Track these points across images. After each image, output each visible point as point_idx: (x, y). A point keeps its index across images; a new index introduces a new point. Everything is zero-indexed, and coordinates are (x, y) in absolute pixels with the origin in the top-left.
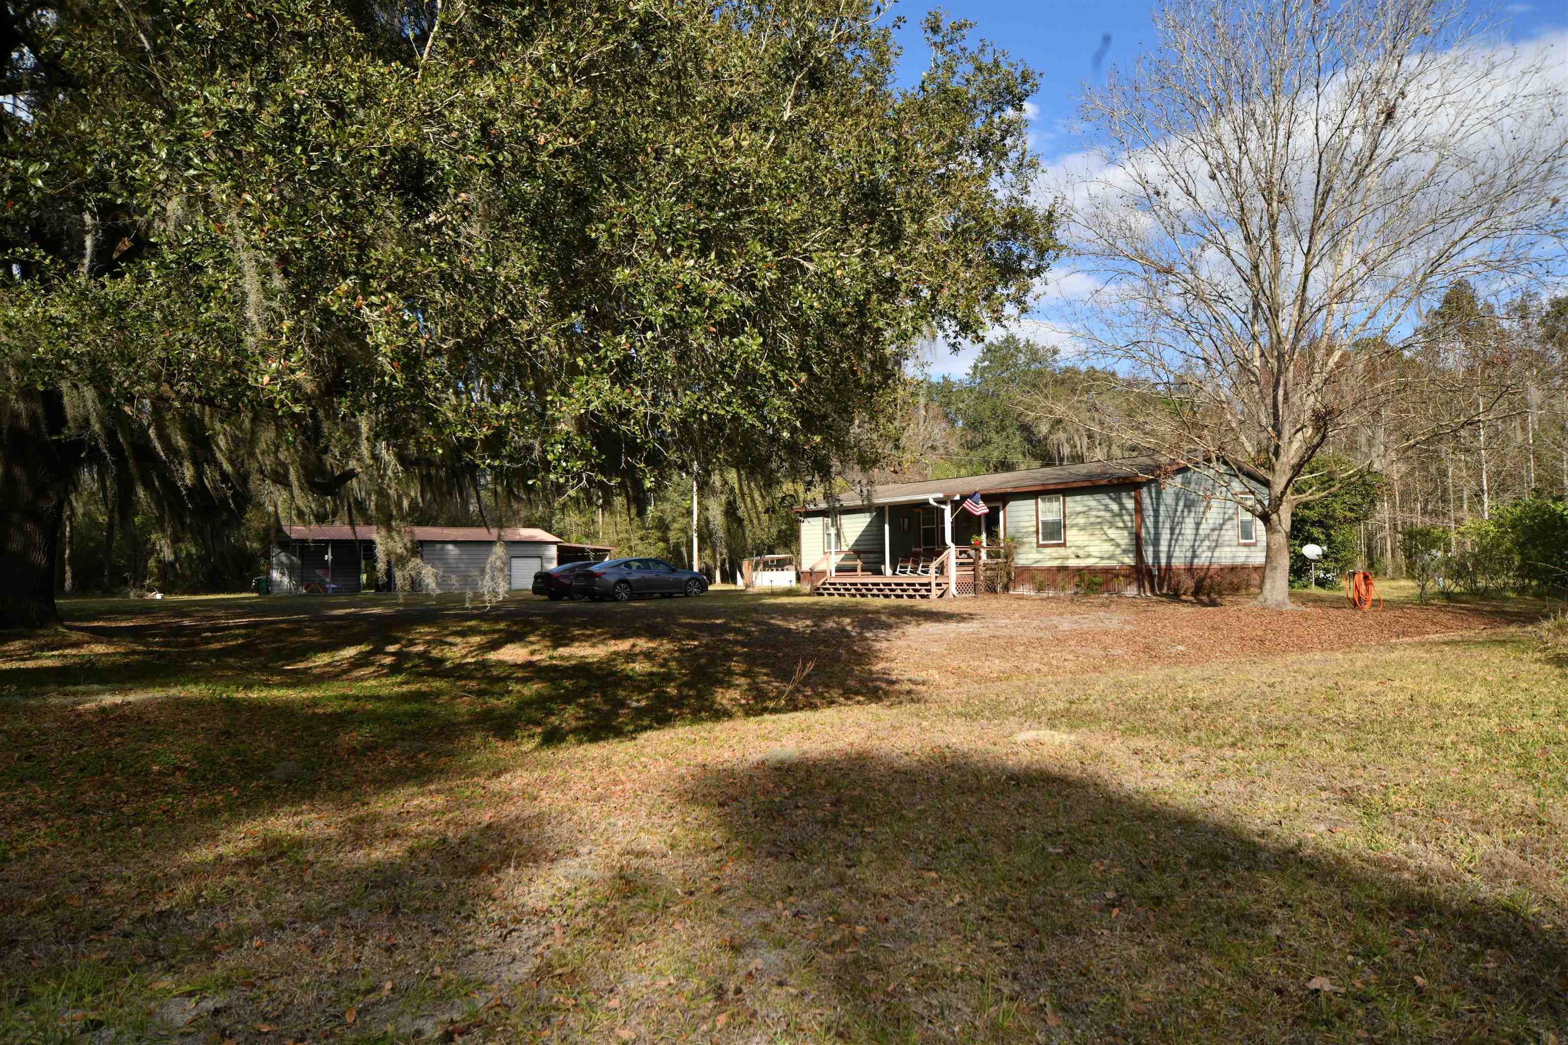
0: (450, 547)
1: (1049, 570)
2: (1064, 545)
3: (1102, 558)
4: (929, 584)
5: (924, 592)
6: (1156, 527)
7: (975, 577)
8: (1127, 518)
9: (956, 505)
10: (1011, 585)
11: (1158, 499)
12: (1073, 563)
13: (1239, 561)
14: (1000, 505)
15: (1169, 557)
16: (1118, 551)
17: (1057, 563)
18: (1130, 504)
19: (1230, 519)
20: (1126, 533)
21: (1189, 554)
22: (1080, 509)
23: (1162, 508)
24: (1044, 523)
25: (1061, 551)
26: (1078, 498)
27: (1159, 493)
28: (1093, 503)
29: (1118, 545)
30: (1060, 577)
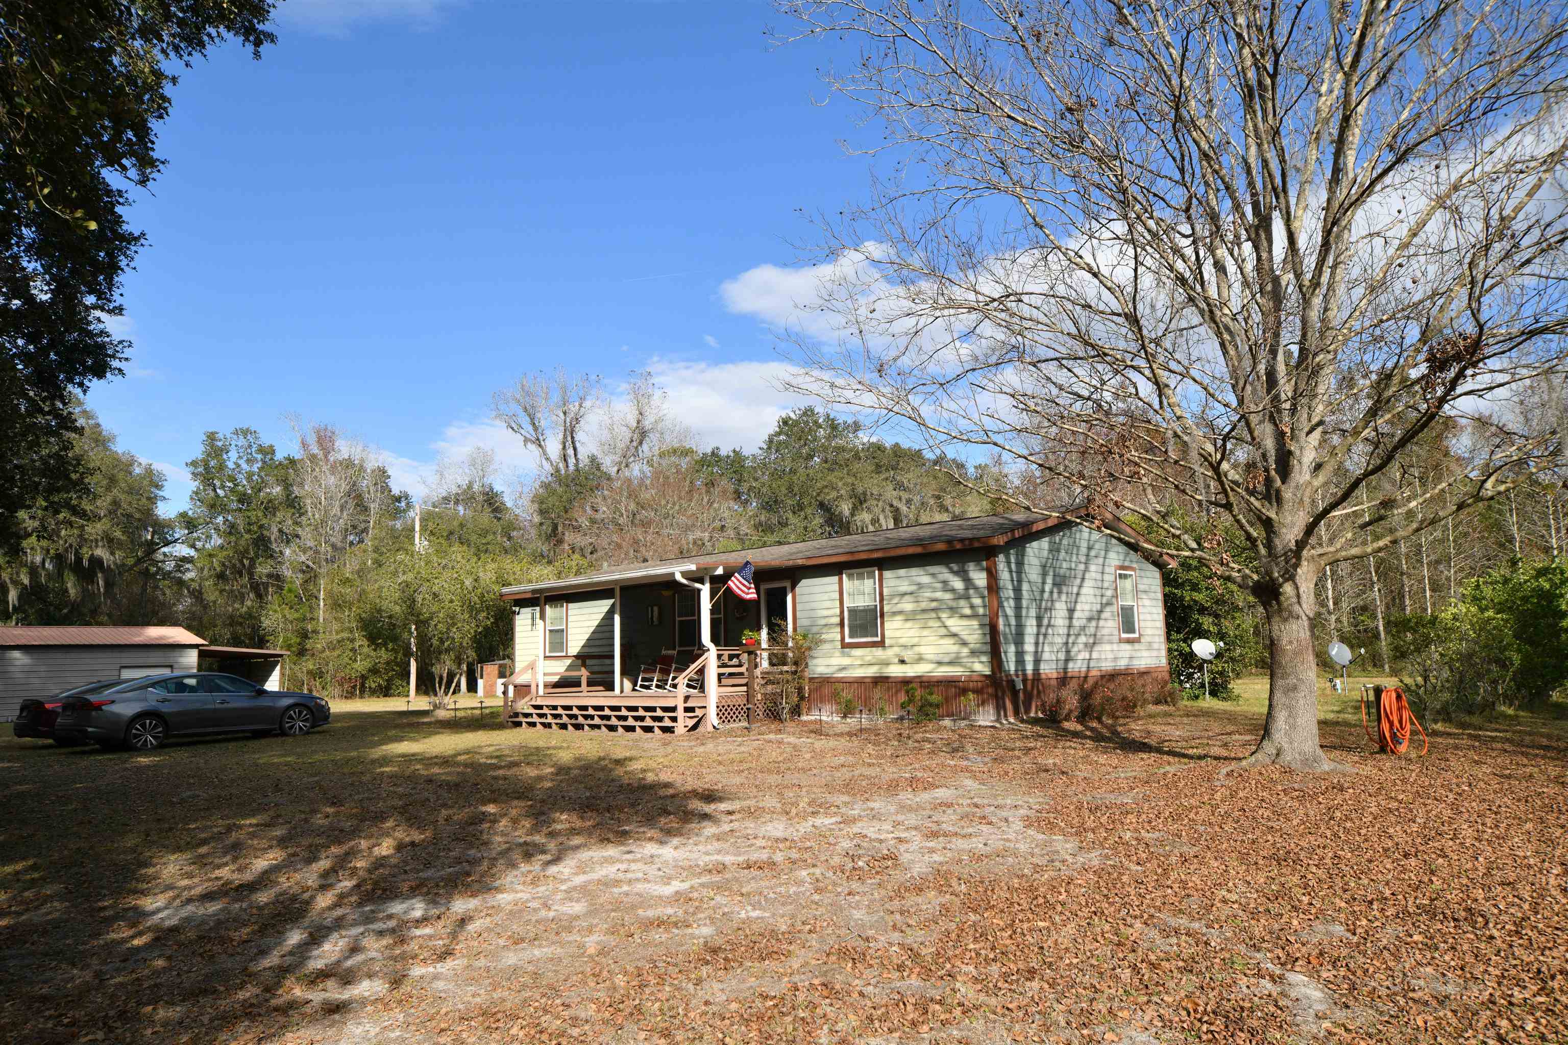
0: (16, 654)
1: (860, 682)
2: (881, 644)
3: (940, 663)
4: (673, 709)
5: (667, 723)
6: (1018, 616)
7: (749, 696)
8: (977, 601)
9: (718, 582)
10: (804, 705)
11: (1019, 573)
12: (896, 671)
13: (1122, 664)
14: (787, 584)
15: (1037, 661)
16: (965, 651)
17: (871, 672)
18: (980, 578)
19: (1109, 604)
20: (975, 623)
21: (1062, 656)
22: (905, 587)
23: (1025, 587)
24: (852, 611)
25: (878, 652)
26: (902, 572)
27: (1020, 564)
28: (926, 580)
29: (964, 644)
30: (877, 693)
